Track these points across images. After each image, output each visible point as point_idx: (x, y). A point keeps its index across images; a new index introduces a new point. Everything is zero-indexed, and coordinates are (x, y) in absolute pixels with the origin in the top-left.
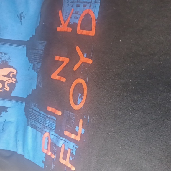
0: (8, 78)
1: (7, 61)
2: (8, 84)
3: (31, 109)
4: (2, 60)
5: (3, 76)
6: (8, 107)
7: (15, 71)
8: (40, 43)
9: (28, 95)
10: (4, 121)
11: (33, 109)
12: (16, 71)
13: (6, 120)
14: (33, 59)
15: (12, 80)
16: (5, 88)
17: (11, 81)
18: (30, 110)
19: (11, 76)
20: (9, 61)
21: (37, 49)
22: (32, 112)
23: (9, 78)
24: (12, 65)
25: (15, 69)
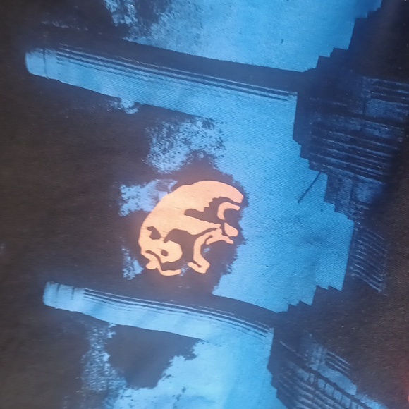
0: (207, 225)
1: (213, 152)
2: (204, 246)
3: (310, 370)
4: (193, 147)
5: (191, 213)
6: (197, 340)
7: (238, 197)
8: (377, 90)
9: (291, 306)
10: (176, 394)
11: (318, 375)
12: (242, 196)
13: (184, 390)
14: (329, 155)
15: (224, 234)
16: (191, 265)
17: (217, 236)
18: (306, 375)
19: (221, 215)
20: (218, 153)
21: (356, 116)
22: (316, 386)
23: (212, 225)
24: (229, 172)
25: (241, 189)
